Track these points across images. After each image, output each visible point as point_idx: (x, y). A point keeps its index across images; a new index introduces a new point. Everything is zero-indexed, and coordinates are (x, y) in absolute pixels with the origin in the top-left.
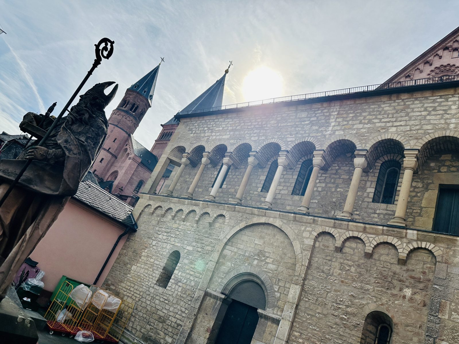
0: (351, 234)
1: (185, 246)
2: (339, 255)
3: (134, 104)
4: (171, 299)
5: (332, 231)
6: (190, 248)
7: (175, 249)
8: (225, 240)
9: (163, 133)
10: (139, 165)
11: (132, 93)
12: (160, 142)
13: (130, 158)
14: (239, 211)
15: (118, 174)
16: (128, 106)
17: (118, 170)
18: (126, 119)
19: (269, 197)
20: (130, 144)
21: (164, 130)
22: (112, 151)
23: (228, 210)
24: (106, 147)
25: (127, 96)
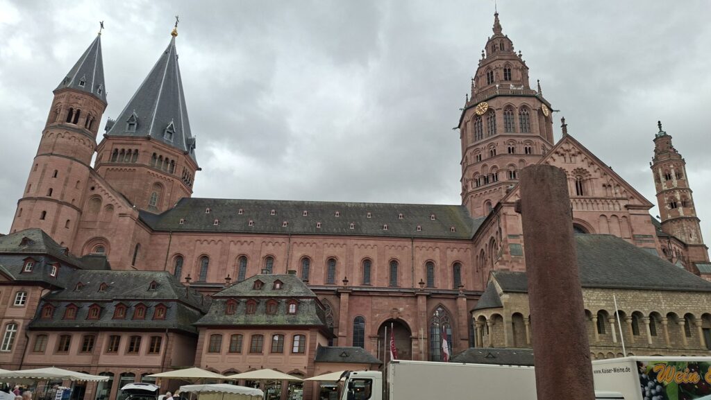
3: (71, 109)
9: (113, 150)
10: (136, 223)
11: (80, 95)
12: (115, 167)
13: (122, 215)
14: (640, 350)
15: (107, 242)
16: (82, 121)
17: (103, 236)
18: (84, 144)
19: (651, 342)
20: (104, 188)
21: (113, 144)
22: (76, 204)
23: (633, 350)
24: (68, 199)
25: (72, 100)
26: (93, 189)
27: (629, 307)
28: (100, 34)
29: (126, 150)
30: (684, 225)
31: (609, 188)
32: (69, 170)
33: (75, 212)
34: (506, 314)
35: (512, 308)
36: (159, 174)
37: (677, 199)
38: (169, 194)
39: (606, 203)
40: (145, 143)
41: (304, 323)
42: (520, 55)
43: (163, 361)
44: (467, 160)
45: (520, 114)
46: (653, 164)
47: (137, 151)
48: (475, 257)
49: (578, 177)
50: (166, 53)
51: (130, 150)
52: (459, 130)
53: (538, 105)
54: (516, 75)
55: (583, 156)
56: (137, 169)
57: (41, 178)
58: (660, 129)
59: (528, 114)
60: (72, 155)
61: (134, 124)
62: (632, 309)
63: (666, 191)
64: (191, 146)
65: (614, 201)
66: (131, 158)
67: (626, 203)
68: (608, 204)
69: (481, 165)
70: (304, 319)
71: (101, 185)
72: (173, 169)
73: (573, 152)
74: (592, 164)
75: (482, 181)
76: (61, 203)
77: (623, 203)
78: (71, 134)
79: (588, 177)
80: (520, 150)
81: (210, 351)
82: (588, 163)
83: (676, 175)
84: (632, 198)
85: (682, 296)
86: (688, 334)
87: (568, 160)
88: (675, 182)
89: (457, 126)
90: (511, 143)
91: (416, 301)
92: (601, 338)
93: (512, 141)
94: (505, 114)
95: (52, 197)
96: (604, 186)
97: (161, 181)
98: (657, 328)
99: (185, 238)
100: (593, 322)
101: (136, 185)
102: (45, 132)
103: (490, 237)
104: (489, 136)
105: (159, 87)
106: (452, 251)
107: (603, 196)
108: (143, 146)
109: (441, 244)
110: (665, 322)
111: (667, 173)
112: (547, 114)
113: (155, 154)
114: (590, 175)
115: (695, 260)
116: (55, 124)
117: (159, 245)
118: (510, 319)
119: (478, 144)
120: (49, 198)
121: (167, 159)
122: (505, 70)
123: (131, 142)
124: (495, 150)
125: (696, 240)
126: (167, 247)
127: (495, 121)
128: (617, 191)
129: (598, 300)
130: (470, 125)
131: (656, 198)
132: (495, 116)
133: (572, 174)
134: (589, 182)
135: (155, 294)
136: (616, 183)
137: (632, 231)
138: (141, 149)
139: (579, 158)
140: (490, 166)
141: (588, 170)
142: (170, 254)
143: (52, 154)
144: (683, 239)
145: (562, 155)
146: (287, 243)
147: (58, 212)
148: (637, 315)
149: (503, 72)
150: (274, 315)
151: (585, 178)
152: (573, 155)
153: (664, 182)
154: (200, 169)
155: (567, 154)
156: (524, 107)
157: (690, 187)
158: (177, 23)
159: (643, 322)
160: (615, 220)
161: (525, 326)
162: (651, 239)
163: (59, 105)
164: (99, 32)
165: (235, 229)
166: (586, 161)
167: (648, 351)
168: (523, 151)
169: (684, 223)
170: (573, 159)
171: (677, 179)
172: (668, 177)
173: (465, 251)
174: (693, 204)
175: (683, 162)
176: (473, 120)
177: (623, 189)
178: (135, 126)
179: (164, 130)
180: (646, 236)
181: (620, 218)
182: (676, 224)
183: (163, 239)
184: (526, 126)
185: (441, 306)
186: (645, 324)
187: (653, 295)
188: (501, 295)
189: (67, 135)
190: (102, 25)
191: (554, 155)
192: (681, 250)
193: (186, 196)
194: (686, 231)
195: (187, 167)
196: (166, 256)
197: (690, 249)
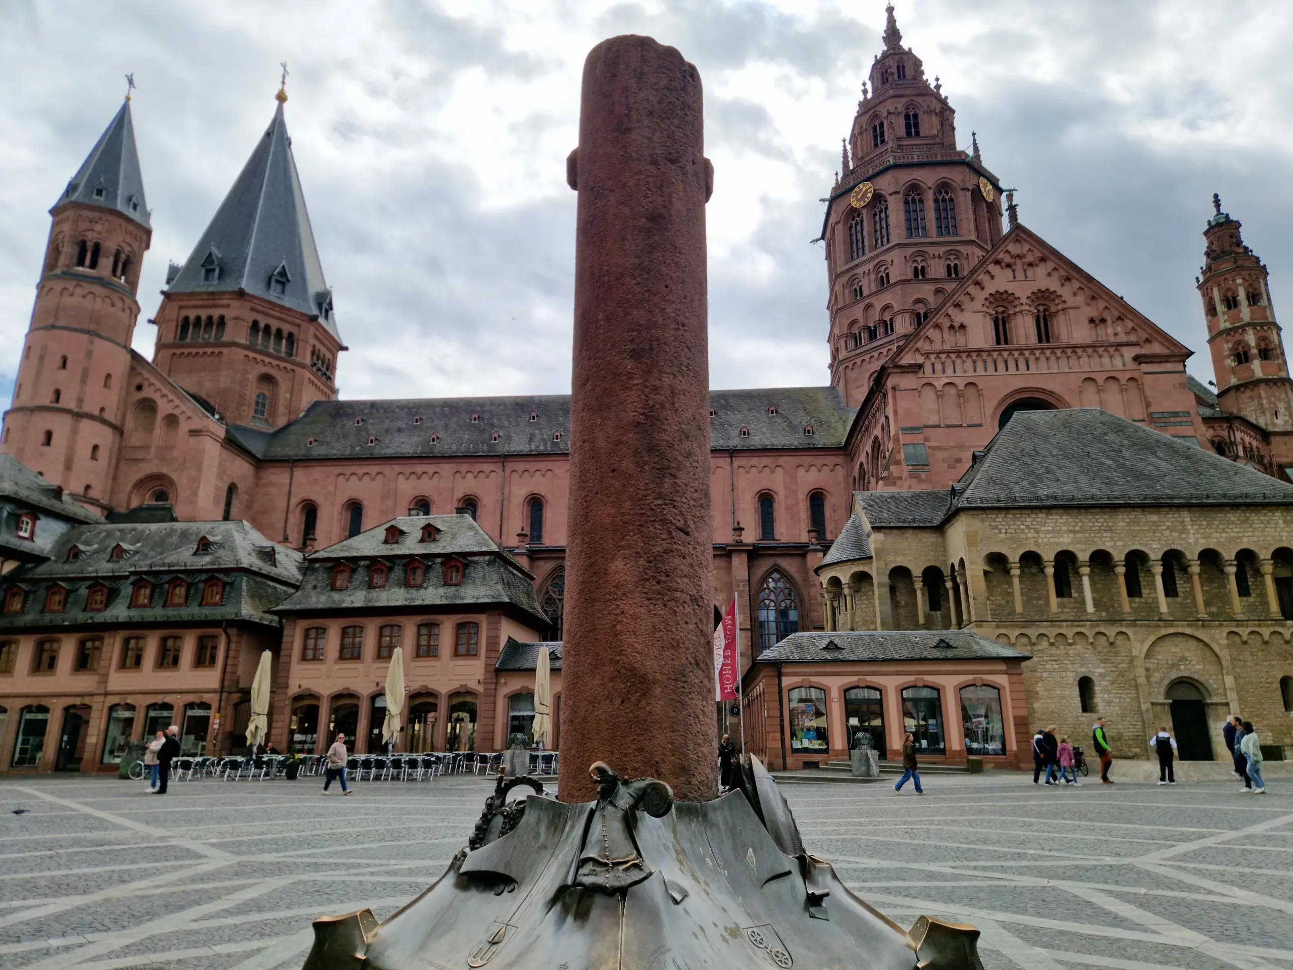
0: (1250, 630)
1: (1093, 670)
2: (1246, 646)
3: (84, 242)
4: (1114, 719)
5: (1236, 630)
6: (1102, 671)
7: (1081, 675)
8: (1143, 656)
9: (181, 318)
10: (222, 446)
11: (97, 215)
12: (186, 351)
13: (194, 433)
14: (1141, 626)
15: (171, 482)
16: (106, 263)
17: (164, 471)
18: (113, 305)
19: (1164, 608)
20: (158, 385)
21: (180, 308)
22: (109, 415)
23: (1127, 626)
24: (88, 408)
25: (83, 225)
26: (139, 388)
27: (1120, 543)
28: (128, 99)
29: (204, 317)
30: (1263, 395)
31: (1102, 325)
32: (89, 354)
33: (108, 431)
34: (878, 571)
35: (890, 558)
36: (267, 360)
37: (1249, 345)
38: (288, 395)
39: (1095, 355)
40: (235, 303)
41: (472, 601)
42: (938, 87)
43: (223, 680)
44: (836, 299)
45: (936, 201)
46: (1201, 280)
47: (222, 318)
48: (851, 480)
49: (1041, 308)
50: (268, 134)
51: (210, 318)
52: (822, 243)
53: (971, 180)
54: (929, 125)
55: (1050, 265)
56: (225, 351)
57: (39, 373)
58: (1218, 210)
59: (951, 200)
60: (93, 327)
61: (214, 270)
62: (1124, 546)
63: (1227, 332)
64: (325, 306)
65: (1112, 350)
66: (214, 332)
67: (1137, 351)
68: (1100, 357)
69: (862, 306)
70: (476, 593)
71: (153, 380)
72: (292, 349)
73: (1030, 258)
74: (1068, 279)
75: (864, 336)
76: (78, 416)
77: (1129, 353)
78: (87, 287)
79: (1060, 307)
80: (937, 269)
81: (304, 658)
82: (1061, 277)
83: (1248, 299)
84: (1147, 341)
85: (1232, 517)
86: (1244, 591)
87: (1020, 274)
88: (1245, 312)
89: (819, 236)
90: (919, 259)
91: (730, 562)
92: (1060, 606)
93: (920, 253)
94: (906, 202)
95: (62, 404)
96: (1092, 321)
97: (272, 372)
98: (1179, 582)
99: (317, 472)
100: (1045, 576)
101: (225, 380)
102: (41, 287)
103: (872, 438)
104: (876, 247)
105: (258, 198)
106: (807, 471)
107: (1089, 342)
108: (233, 310)
109: (786, 461)
110: (1195, 569)
111: (1230, 294)
112: (990, 199)
113: (255, 324)
114: (1064, 302)
115: (1283, 460)
116: (58, 271)
117: (272, 484)
118: (886, 580)
119: (857, 266)
120: (55, 406)
121: (279, 331)
122: (907, 117)
123: (210, 302)
124: (888, 275)
125: (1286, 422)
126: (286, 489)
127: (887, 217)
128: (1119, 329)
129: (1057, 532)
130: (840, 230)
131: (1208, 345)
132: (887, 208)
133: (1029, 302)
134: (1061, 317)
135: (207, 559)
136: (1117, 314)
137: (1148, 405)
138: (229, 314)
139: (1041, 270)
140: (878, 306)
141: (1059, 293)
142: (294, 501)
143: (53, 327)
144: (1262, 422)
145: (1009, 266)
146: (500, 471)
147: (75, 431)
148: (1136, 559)
149: (902, 121)
150: (419, 587)
151: (1053, 309)
152: (1031, 265)
153: (1224, 314)
154: (346, 349)
155: (1019, 262)
156: (944, 187)
157: (1279, 321)
158: (284, 77)
159: (1150, 571)
160: (1113, 387)
161: (914, 591)
162: (1189, 419)
163: (60, 237)
164: (126, 94)
165: (406, 451)
166: (1056, 275)
167: (1158, 626)
168: (941, 272)
169: (1263, 390)
170: (1030, 273)
171: (1250, 305)
172: (1231, 303)
173: (832, 471)
174: (1283, 354)
175: (1263, 271)
176: (846, 221)
177: (1130, 324)
178: (217, 272)
179: (270, 278)
180: (1176, 414)
181: (1123, 381)
182: (1248, 393)
183: (278, 477)
184: (947, 222)
185: (776, 569)
186: (1153, 576)
187: (1170, 519)
188: (868, 536)
189: (78, 291)
190: (131, 82)
191: (993, 268)
192: (1255, 444)
193: (322, 398)
194: (1266, 406)
195: (319, 346)
196: (285, 505)
197: (1274, 440)
